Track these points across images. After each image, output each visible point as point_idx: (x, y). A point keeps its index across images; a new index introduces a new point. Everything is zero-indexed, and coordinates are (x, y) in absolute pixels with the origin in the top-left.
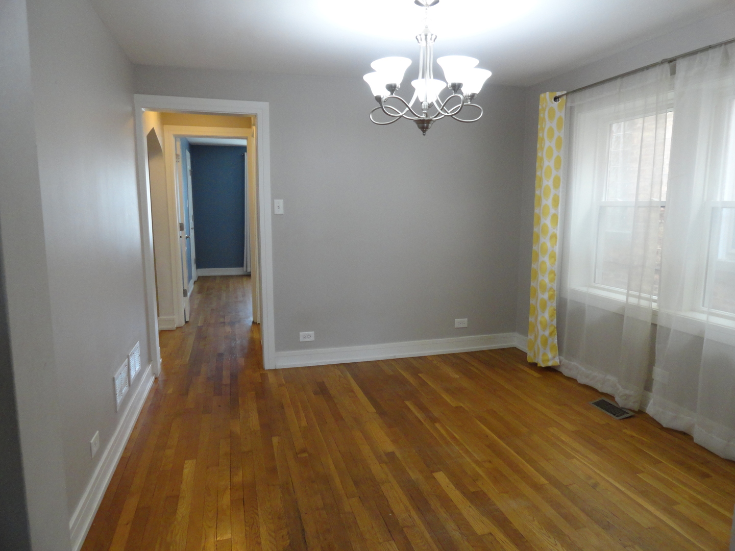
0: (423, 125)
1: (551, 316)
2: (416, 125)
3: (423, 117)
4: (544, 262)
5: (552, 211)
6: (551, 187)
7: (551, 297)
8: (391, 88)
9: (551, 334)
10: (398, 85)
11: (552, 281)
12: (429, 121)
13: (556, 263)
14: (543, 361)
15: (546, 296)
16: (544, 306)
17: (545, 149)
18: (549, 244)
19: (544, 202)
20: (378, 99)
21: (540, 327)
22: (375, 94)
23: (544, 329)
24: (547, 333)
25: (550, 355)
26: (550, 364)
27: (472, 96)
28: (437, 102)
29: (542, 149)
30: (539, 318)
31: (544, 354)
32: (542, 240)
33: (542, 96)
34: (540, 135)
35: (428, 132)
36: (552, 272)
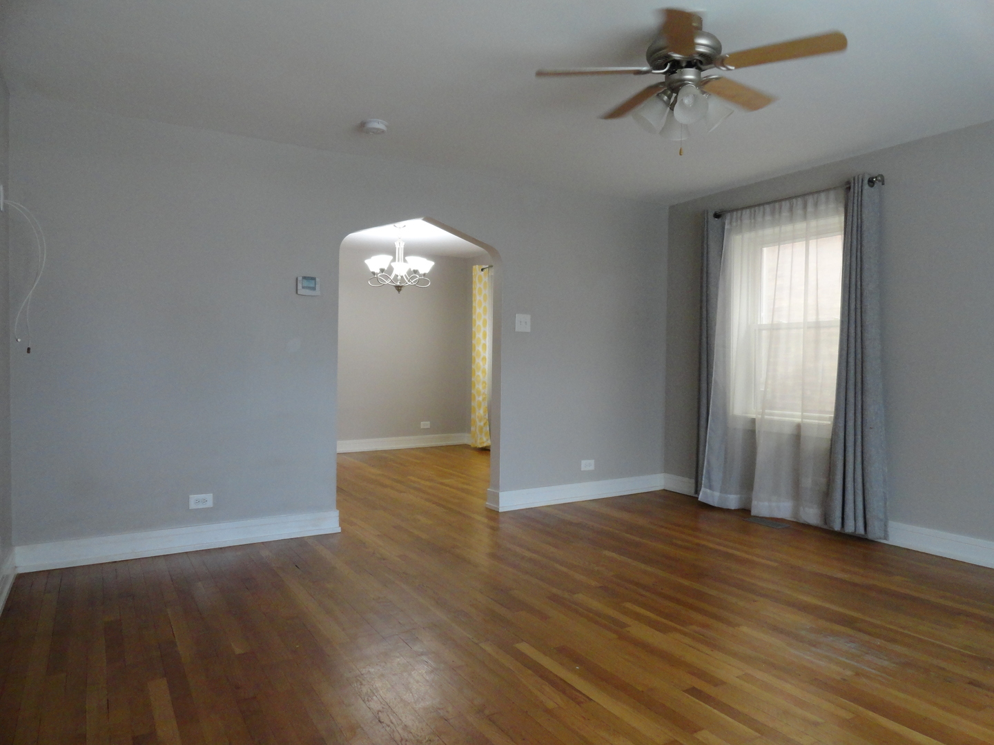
0: (399, 288)
1: (484, 412)
2: (394, 288)
3: (398, 284)
4: (478, 376)
5: (483, 342)
6: (482, 326)
7: (484, 399)
8: (382, 270)
9: (485, 424)
10: (386, 269)
11: (484, 388)
12: (402, 286)
13: (487, 376)
14: (481, 443)
15: (481, 399)
16: (479, 407)
17: (477, 301)
18: (481, 363)
19: (477, 336)
20: (374, 273)
21: (477, 420)
22: (372, 270)
23: (480, 421)
24: (482, 424)
25: (485, 439)
26: (485, 445)
27: (424, 275)
28: (405, 276)
29: (475, 301)
30: (477, 414)
31: (481, 438)
32: (477, 361)
33: (474, 267)
34: (474, 292)
35: (401, 292)
36: (484, 382)
